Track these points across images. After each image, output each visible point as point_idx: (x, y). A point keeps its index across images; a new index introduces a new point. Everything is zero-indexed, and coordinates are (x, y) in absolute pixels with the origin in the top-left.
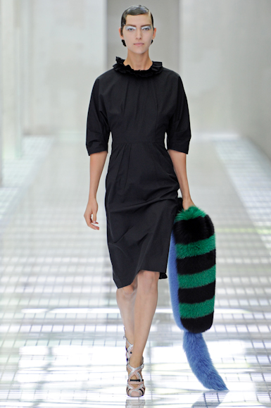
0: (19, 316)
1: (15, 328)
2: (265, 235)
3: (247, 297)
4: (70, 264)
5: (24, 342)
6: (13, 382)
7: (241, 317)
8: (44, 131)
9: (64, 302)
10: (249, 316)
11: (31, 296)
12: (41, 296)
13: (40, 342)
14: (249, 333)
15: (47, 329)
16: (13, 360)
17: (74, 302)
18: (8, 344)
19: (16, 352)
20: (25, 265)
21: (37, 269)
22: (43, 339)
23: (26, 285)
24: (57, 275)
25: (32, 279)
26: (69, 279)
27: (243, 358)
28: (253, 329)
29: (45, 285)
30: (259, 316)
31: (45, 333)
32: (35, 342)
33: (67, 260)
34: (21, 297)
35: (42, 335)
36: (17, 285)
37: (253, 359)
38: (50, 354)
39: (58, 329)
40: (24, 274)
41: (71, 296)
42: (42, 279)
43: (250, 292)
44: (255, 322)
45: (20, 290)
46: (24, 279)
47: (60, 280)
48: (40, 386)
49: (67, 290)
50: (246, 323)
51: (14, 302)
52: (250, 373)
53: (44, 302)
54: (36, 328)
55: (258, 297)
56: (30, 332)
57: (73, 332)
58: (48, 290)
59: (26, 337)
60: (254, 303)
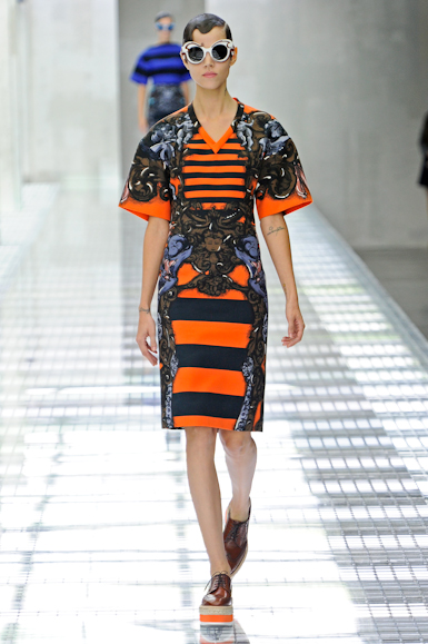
0: (23, 398)
1: (21, 412)
2: (313, 296)
3: (295, 370)
4: (83, 335)
5: (30, 428)
6: (20, 476)
7: (288, 393)
8: (48, 178)
9: (77, 381)
10: (297, 391)
11: (37, 374)
12: (50, 374)
13: (51, 427)
14: (298, 412)
15: (59, 412)
16: (19, 449)
17: (89, 380)
18: (14, 431)
19: (20, 441)
20: (29, 337)
21: (43, 342)
22: (54, 424)
23: (31, 361)
24: (68, 348)
25: (39, 354)
26: (83, 353)
27: (292, 441)
28: (302, 407)
29: (55, 360)
30: (309, 392)
31: (56, 418)
32: (44, 428)
33: (79, 330)
34: (26, 375)
35: (53, 420)
36: (20, 361)
37: (303, 443)
38: (61, 442)
39: (71, 412)
40: (28, 348)
41: (85, 373)
42: (50, 354)
43: (298, 363)
44: (305, 399)
45: (25, 367)
46: (29, 355)
47: (72, 354)
48: (51, 478)
49: (81, 366)
50: (294, 400)
51: (18, 382)
52: (300, 459)
53: (54, 381)
54: (46, 412)
55: (307, 370)
56: (39, 417)
57: (90, 416)
58: (59, 367)
59: (34, 423)
60: (303, 376)
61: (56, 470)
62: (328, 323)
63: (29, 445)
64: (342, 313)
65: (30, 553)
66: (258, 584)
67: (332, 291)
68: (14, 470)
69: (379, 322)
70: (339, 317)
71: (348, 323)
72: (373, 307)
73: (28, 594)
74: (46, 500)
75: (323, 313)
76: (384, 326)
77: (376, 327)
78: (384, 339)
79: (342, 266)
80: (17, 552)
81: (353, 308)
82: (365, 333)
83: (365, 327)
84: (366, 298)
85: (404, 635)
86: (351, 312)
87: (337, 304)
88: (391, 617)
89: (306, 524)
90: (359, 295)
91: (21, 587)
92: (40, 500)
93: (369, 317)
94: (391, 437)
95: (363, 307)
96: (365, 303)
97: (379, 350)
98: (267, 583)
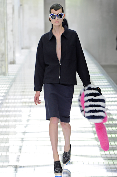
0: (22, 101)
1: (21, 104)
6: (21, 120)
8: (27, 48)
11: (25, 95)
12: (28, 95)
15: (30, 104)
16: (20, 113)
18: (19, 109)
19: (20, 111)
20: (23, 86)
21: (26, 87)
25: (25, 90)
29: (29, 92)
31: (29, 106)
32: (26, 108)
38: (30, 111)
42: (28, 90)
45: (22, 93)
46: (23, 90)
48: (28, 120)
51: (20, 97)
53: (29, 97)
54: (27, 104)
56: (25, 105)
59: (24, 107)
61: (29, 118)
62: (94, 83)
63: (23, 112)
64: (98, 81)
65: (23, 138)
66: (78, 146)
67: (96, 75)
68: (19, 118)
69: (107, 83)
70: (97, 82)
71: (99, 83)
72: (105, 79)
73: (23, 148)
74: (27, 126)
75: (93, 81)
76: (108, 84)
77: (106, 84)
78: (108, 87)
79: (98, 69)
80: (20, 138)
81: (101, 79)
82: (103, 85)
83: (103, 84)
84: (104, 77)
85: (113, 158)
86: (100, 81)
87: (97, 79)
88: (110, 154)
89: (89, 132)
90: (102, 76)
91: (21, 146)
92: (25, 126)
93: (104, 81)
94: (110, 110)
95: (103, 79)
96: (103, 78)
97: (107, 89)
98: (80, 146)
